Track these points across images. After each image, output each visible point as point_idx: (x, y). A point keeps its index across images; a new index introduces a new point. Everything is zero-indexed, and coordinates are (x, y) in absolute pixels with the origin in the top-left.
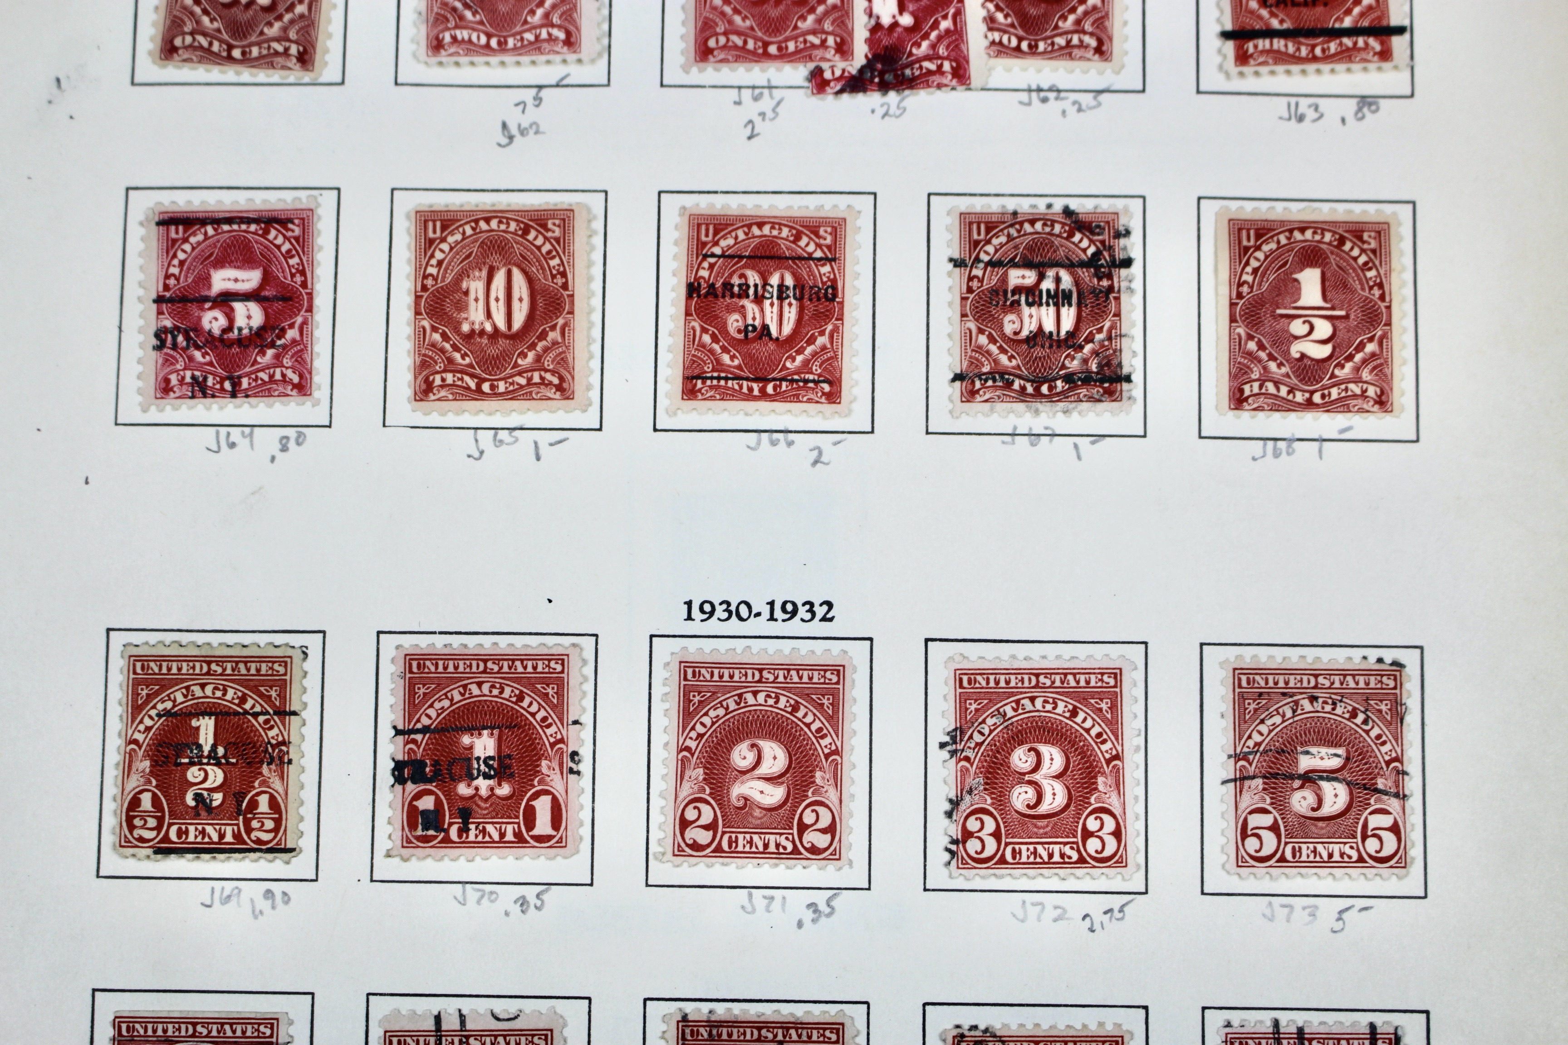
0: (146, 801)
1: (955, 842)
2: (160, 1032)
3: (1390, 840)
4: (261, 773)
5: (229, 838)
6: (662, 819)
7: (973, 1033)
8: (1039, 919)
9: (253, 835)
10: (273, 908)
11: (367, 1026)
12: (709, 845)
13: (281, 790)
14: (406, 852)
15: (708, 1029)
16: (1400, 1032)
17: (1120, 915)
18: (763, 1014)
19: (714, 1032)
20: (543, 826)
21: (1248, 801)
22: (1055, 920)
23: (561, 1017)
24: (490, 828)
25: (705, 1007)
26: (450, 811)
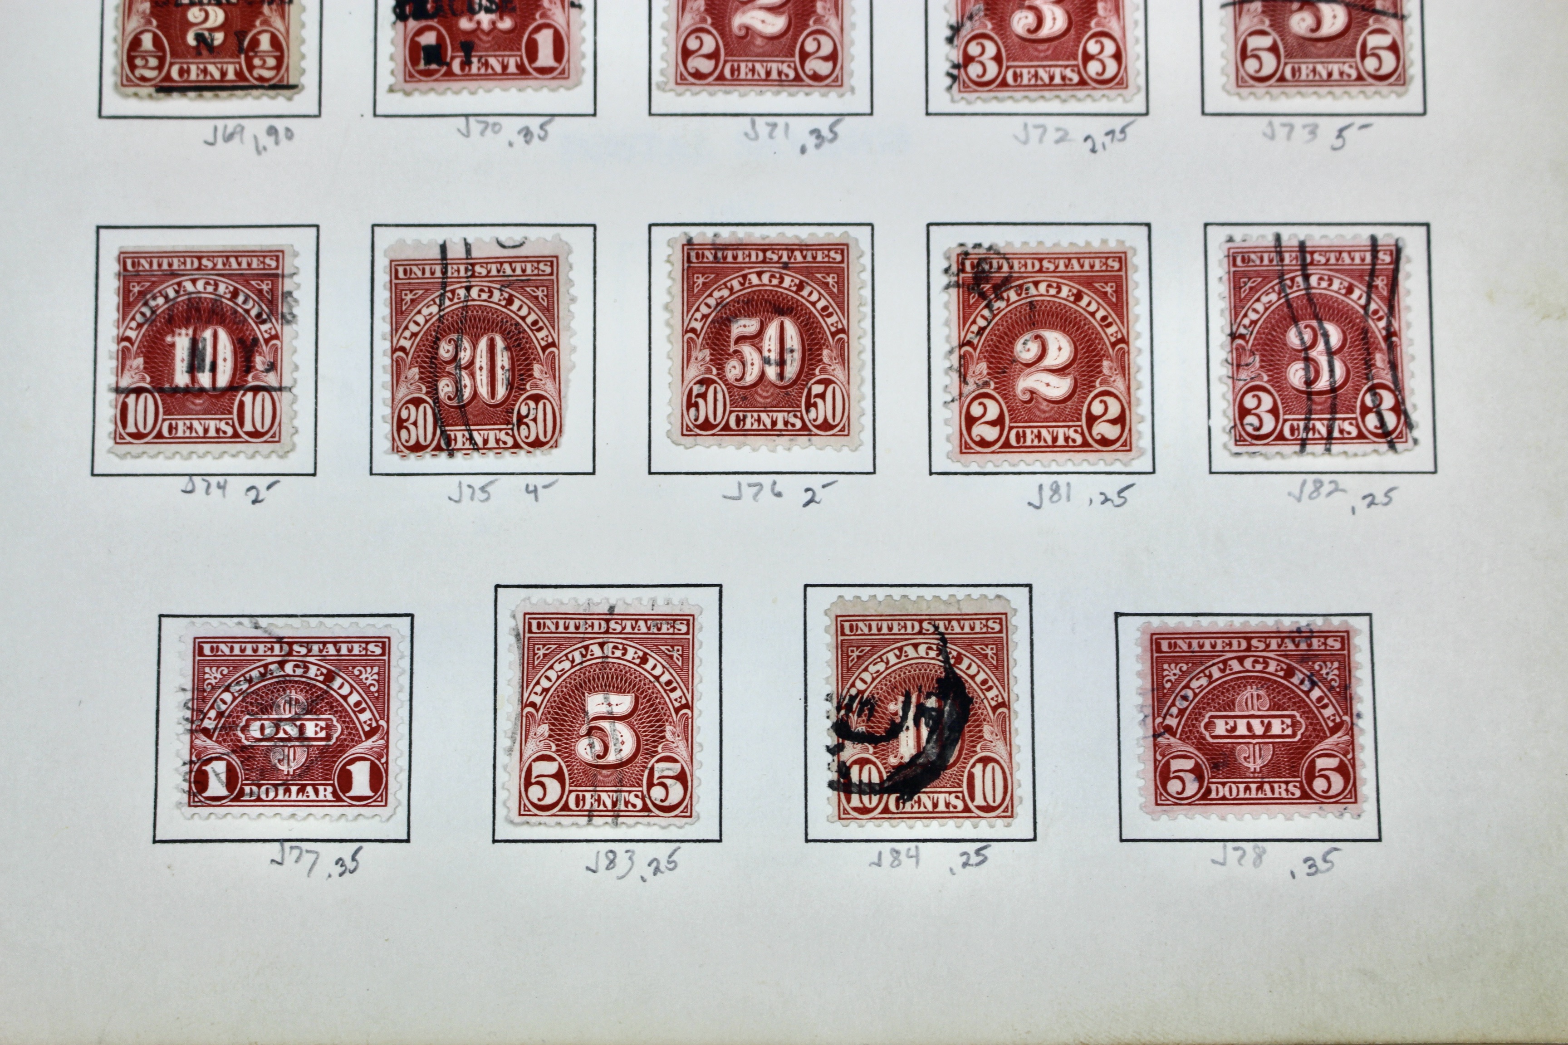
0: (147, 41)
1: (956, 66)
2: (165, 266)
3: (1389, 59)
4: (262, 13)
5: (231, 75)
6: (664, 49)
7: (977, 251)
8: (1041, 140)
9: (256, 73)
10: (277, 143)
11: (373, 256)
12: (711, 74)
13: (282, 29)
14: (409, 87)
15: (713, 252)
16: (1400, 244)
17: (1121, 136)
18: (768, 237)
19: (720, 254)
20: (545, 57)
21: (1247, 23)
22: (1057, 142)
23: (567, 243)
24: (492, 61)
25: (710, 232)
26: (452, 45)
